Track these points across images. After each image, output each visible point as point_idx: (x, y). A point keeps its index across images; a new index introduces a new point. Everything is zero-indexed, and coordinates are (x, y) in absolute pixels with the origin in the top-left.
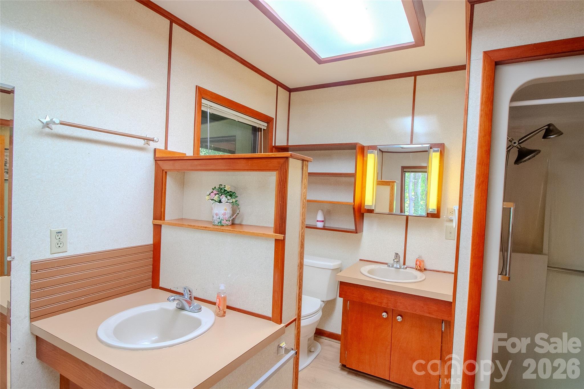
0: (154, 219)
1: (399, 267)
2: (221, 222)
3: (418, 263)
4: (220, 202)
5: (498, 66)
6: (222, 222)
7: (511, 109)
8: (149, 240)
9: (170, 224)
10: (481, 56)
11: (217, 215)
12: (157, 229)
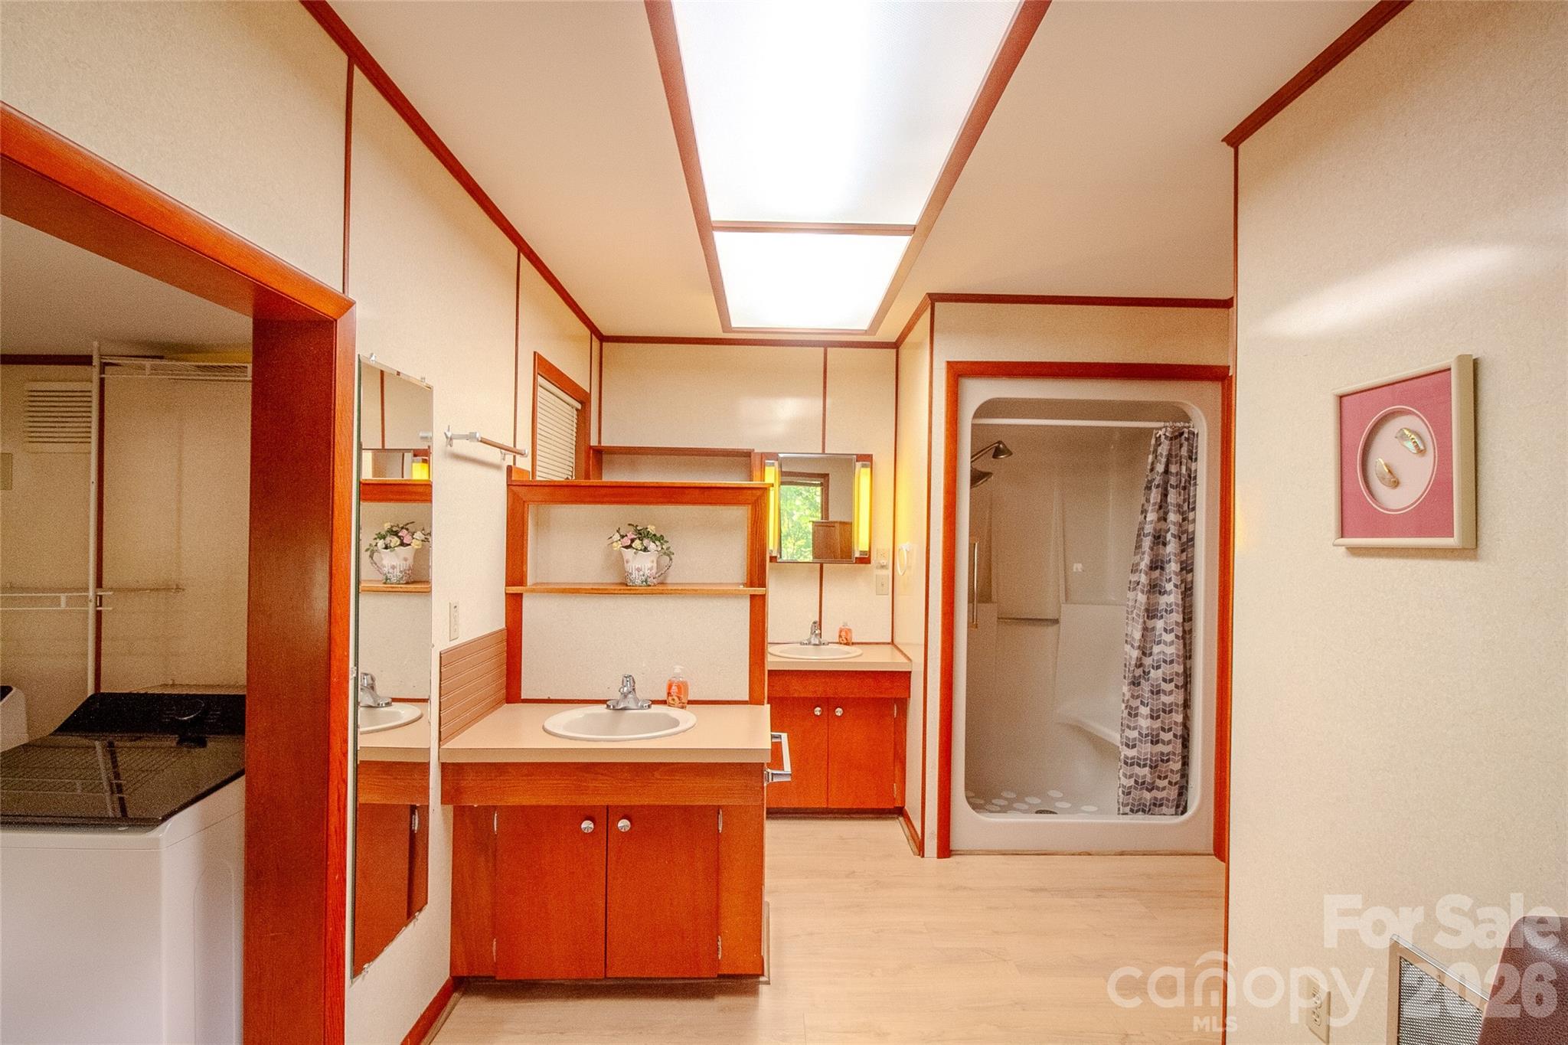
0: (506, 586)
1: (817, 643)
2: (646, 581)
3: (843, 634)
4: (645, 550)
5: (960, 379)
6: (649, 580)
7: (974, 426)
8: (499, 623)
9: (533, 591)
10: (944, 366)
11: (639, 570)
12: (514, 602)
